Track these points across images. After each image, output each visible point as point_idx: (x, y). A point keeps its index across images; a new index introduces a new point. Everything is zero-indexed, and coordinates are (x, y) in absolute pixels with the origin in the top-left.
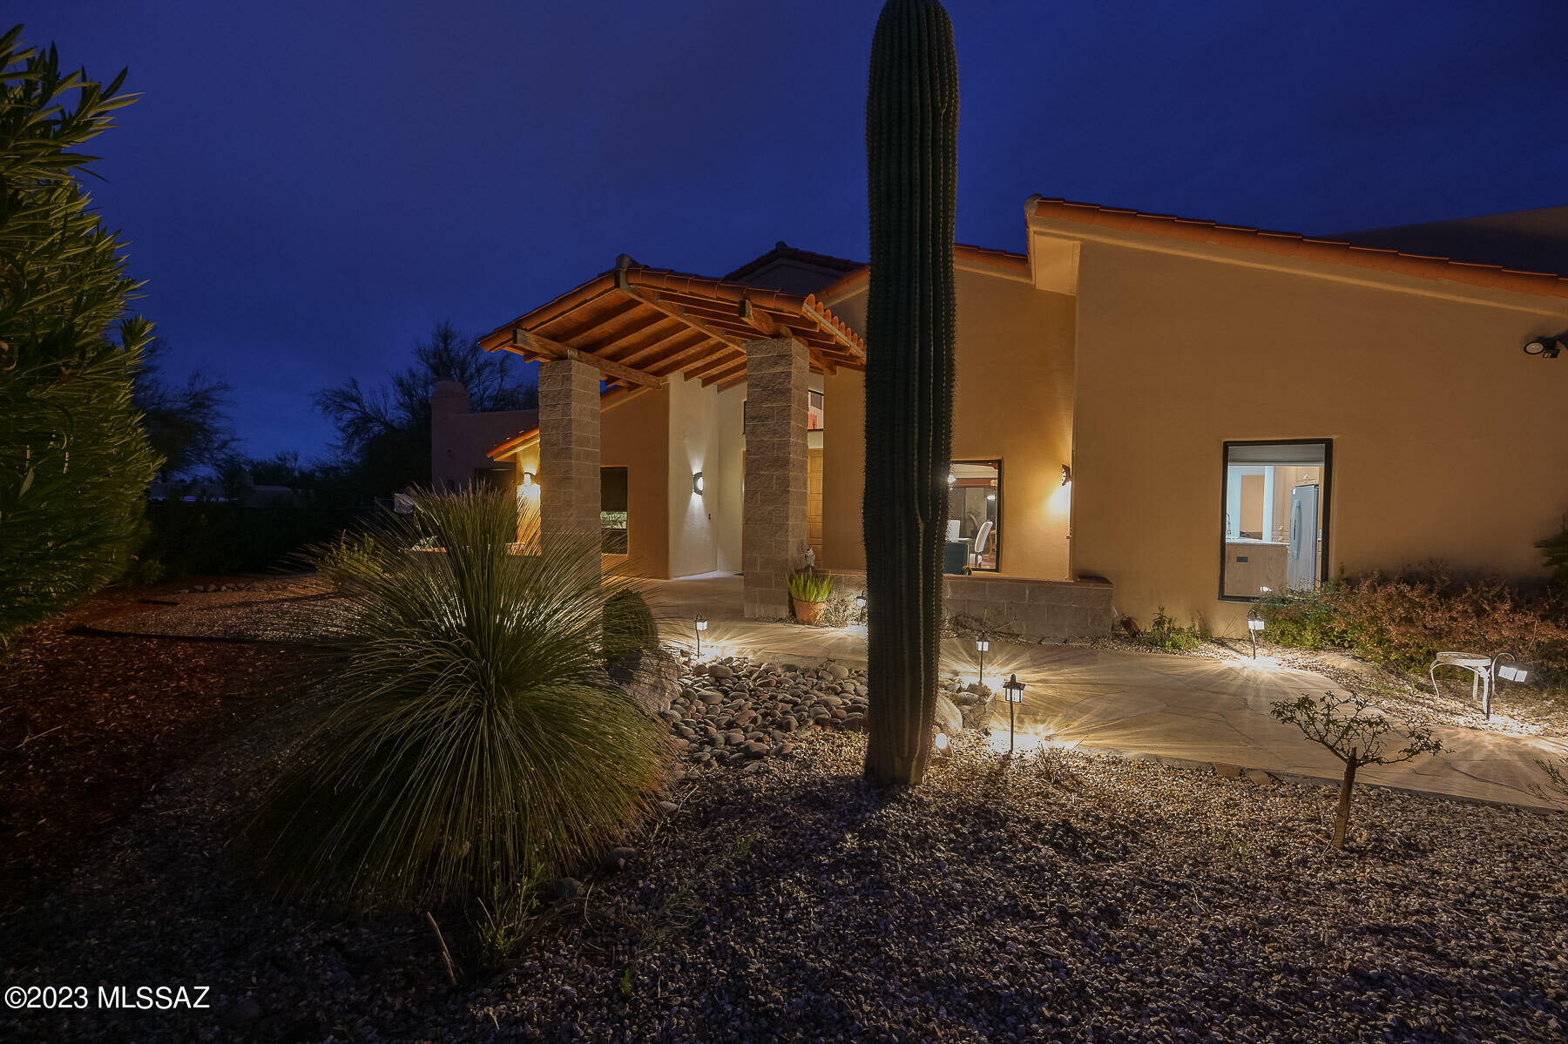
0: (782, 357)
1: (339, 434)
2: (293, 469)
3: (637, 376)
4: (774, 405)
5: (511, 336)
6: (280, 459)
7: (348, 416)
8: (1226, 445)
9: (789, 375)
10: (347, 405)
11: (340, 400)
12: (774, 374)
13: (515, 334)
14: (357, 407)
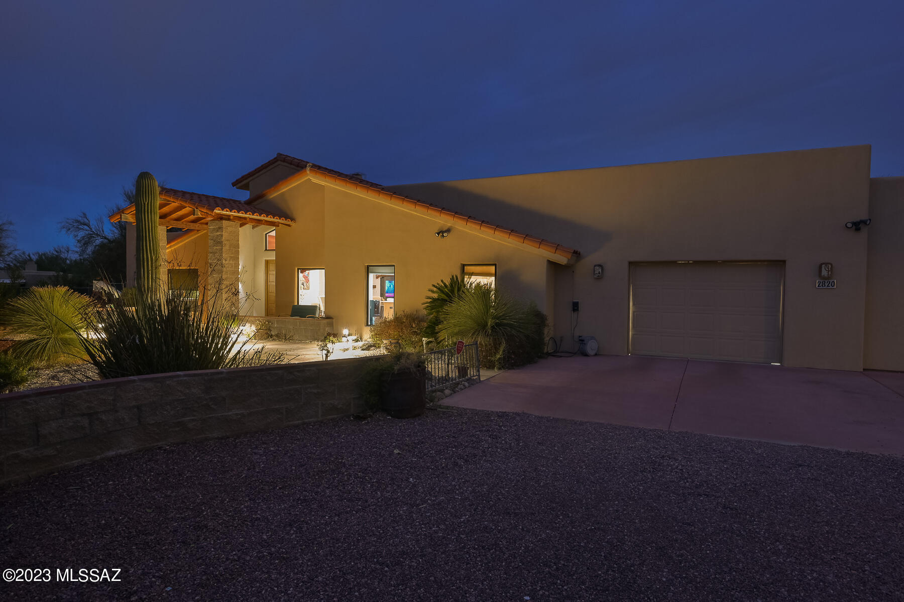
0: (220, 228)
1: (79, 245)
2: (66, 259)
3: (192, 226)
4: (217, 248)
5: (120, 217)
6: (57, 252)
7: (81, 234)
8: (368, 267)
9: (222, 236)
10: (80, 227)
11: (80, 223)
12: (217, 235)
13: (121, 216)
14: (87, 228)
